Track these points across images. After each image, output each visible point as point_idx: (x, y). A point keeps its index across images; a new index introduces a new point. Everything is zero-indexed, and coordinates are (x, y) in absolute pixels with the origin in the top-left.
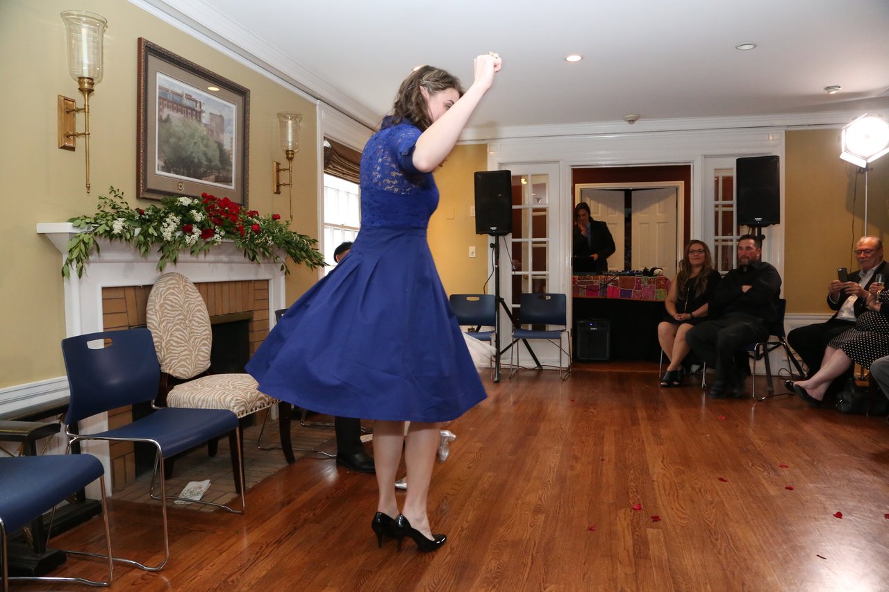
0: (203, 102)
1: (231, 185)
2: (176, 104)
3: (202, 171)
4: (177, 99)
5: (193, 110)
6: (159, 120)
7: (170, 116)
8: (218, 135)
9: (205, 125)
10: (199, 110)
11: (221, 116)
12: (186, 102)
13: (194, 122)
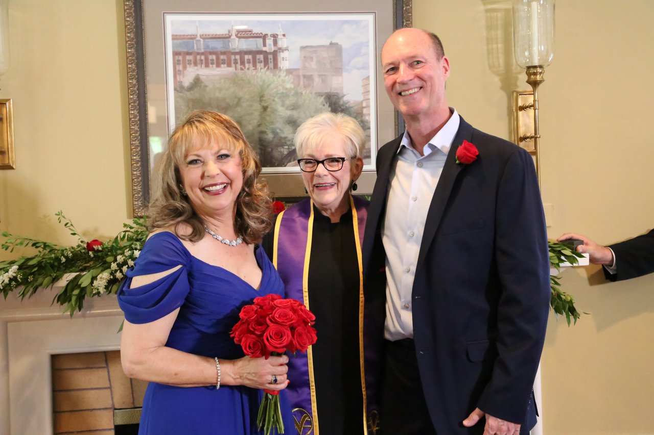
0: (280, 33)
1: (370, 163)
2: (211, 53)
3: (286, 153)
4: (218, 45)
5: (254, 53)
6: (175, 89)
7: (202, 78)
8: (324, 81)
9: (289, 72)
10: (273, 49)
11: (331, 44)
12: (238, 44)
13: (261, 74)
